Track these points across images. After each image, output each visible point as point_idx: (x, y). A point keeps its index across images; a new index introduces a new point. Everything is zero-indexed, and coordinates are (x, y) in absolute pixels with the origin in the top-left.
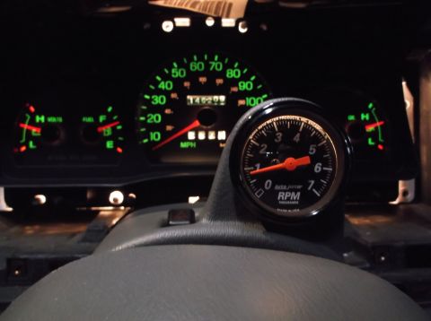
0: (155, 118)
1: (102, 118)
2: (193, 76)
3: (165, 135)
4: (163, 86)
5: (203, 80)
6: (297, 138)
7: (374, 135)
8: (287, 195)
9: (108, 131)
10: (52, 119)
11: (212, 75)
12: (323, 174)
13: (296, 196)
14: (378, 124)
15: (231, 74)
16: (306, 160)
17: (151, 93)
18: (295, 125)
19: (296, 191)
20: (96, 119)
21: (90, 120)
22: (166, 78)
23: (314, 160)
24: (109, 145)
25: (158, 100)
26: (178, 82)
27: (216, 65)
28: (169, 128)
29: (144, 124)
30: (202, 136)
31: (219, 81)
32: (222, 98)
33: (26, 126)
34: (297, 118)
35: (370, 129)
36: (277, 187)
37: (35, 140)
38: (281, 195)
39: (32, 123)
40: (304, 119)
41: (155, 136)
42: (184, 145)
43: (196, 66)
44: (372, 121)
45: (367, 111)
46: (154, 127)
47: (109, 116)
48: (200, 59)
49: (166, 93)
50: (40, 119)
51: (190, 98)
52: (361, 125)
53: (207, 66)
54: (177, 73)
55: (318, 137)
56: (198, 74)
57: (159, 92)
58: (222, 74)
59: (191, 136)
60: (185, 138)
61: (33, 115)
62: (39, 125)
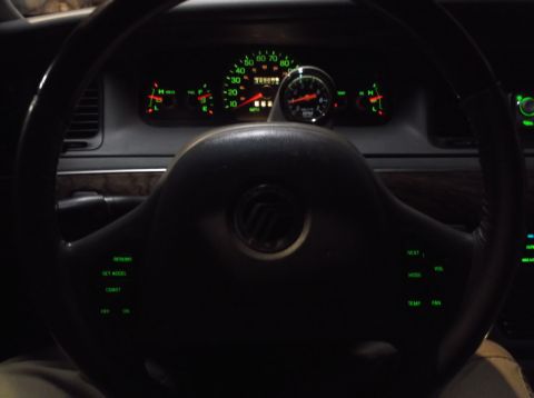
0: (234, 92)
1: (200, 92)
2: (258, 65)
3: (239, 102)
4: (239, 71)
5: (265, 67)
7: (376, 105)
9: (203, 100)
10: (168, 92)
11: (271, 64)
14: (379, 97)
15: (283, 63)
17: (231, 75)
20: (196, 92)
21: (192, 93)
22: (241, 65)
24: (205, 109)
25: (235, 80)
26: (248, 69)
27: (273, 57)
28: (243, 99)
29: (227, 96)
30: (263, 104)
31: (275, 68)
32: (277, 79)
33: (152, 97)
35: (373, 101)
37: (158, 105)
39: (157, 95)
41: (234, 104)
42: (252, 110)
43: (260, 58)
44: (375, 95)
45: (372, 89)
46: (233, 98)
47: (205, 90)
48: (263, 53)
49: (241, 76)
50: (161, 92)
51: (257, 79)
52: (367, 98)
53: (268, 58)
54: (248, 62)
56: (261, 63)
57: (236, 75)
58: (277, 64)
59: (257, 104)
60: (252, 105)
61: (157, 89)
62: (161, 95)
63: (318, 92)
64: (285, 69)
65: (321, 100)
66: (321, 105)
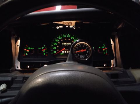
0: (55, 48)
1: (43, 48)
2: (63, 38)
3: (57, 52)
4: (56, 41)
5: (65, 39)
6: (83, 46)
7: (105, 51)
8: (82, 57)
9: (44, 51)
10: (31, 48)
11: (68, 38)
12: (89, 53)
13: (84, 57)
14: (106, 49)
15: (72, 38)
16: (85, 50)
17: (54, 42)
18: (83, 44)
19: (84, 56)
20: (42, 48)
21: (40, 48)
22: (57, 39)
23: (87, 50)
24: (44, 54)
25: (55, 44)
26: (60, 40)
27: (69, 36)
28: (58, 50)
29: (52, 49)
30: (65, 52)
31: (69, 39)
32: (70, 43)
33: (25, 50)
34: (83, 43)
35: (104, 50)
36: (80, 55)
37: (28, 53)
38: (81, 57)
39: (27, 49)
40: (85, 43)
41: (55, 52)
42: (61, 54)
43: (64, 36)
44: (104, 48)
45: (103, 46)
46: (54, 50)
47: (44, 47)
48: (65, 35)
49: (57, 42)
50: (29, 48)
51: (63, 43)
52: (102, 49)
53: (67, 36)
54: (60, 38)
55: (87, 46)
56: (65, 38)
57: (56, 42)
58: (70, 38)
59: (63, 52)
60: (61, 52)
61: (27, 47)
62: (28, 50)
63: (86, 49)
64: (73, 40)
65: (87, 52)
66: (87, 53)
